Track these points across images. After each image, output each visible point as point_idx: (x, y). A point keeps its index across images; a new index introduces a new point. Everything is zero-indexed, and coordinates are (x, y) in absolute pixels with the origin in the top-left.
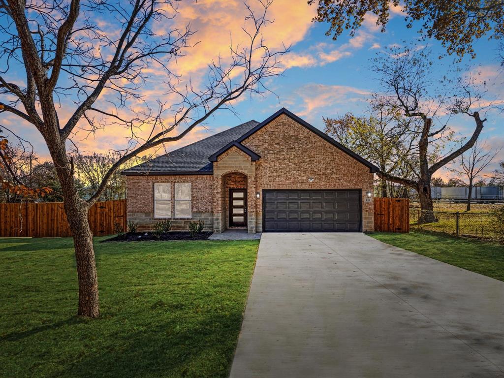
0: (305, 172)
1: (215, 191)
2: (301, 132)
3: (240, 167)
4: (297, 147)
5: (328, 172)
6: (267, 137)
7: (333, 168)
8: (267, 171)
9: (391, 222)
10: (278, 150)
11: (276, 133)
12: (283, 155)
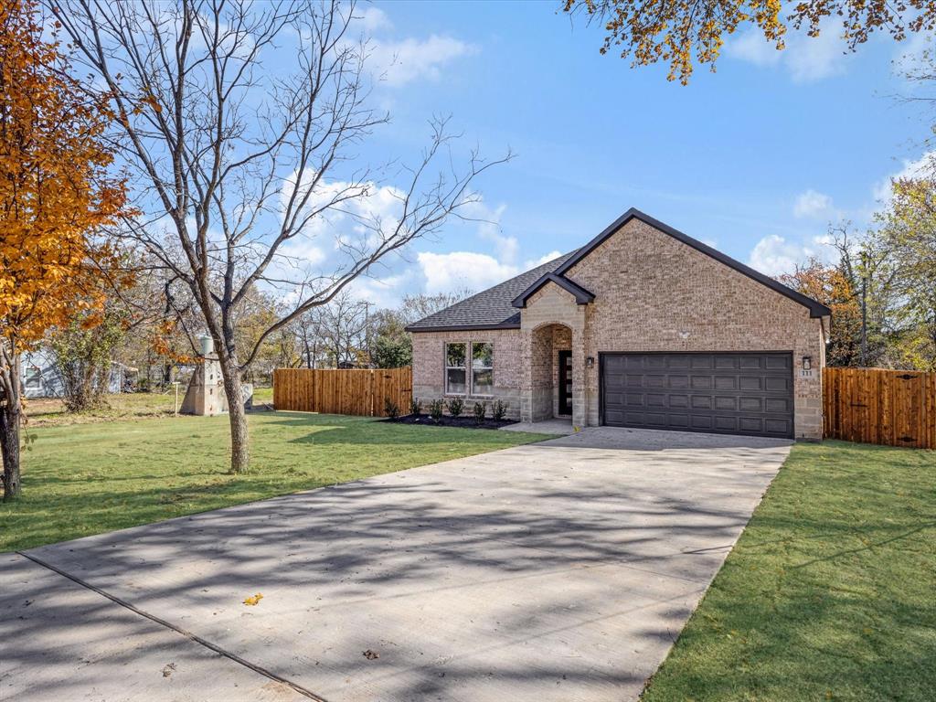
0: (674, 321)
1: (523, 355)
2: (668, 247)
3: (560, 315)
4: (659, 275)
5: (720, 318)
6: (606, 261)
7: (729, 312)
8: (607, 321)
9: (885, 424)
10: (625, 283)
11: (622, 253)
12: (634, 290)
